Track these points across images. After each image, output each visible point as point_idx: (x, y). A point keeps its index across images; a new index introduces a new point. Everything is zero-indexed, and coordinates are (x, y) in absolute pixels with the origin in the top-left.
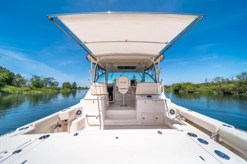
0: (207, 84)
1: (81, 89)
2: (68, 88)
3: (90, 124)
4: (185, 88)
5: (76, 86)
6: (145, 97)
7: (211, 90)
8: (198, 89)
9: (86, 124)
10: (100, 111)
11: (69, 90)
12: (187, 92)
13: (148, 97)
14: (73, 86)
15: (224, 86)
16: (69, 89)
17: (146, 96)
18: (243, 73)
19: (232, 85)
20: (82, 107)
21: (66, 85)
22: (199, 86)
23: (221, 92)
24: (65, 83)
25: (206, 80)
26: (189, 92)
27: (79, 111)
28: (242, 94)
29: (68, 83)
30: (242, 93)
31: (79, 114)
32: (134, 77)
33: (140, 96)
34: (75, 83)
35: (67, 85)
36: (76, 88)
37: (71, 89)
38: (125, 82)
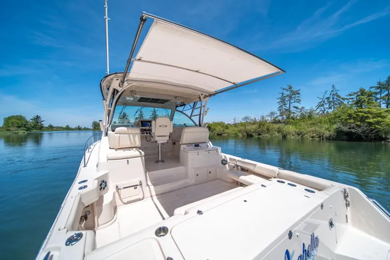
0: (235, 125)
1: (55, 129)
2: (19, 127)
3: (125, 201)
4: (215, 129)
5: (42, 123)
6: (192, 147)
7: (237, 132)
8: (226, 131)
11: (22, 132)
12: (216, 134)
14: (33, 125)
15: (248, 128)
16: (24, 130)
17: (194, 145)
18: (271, 113)
19: (254, 127)
21: (14, 120)
22: (229, 126)
23: (245, 134)
24: (10, 118)
25: (235, 120)
26: (218, 134)
28: (260, 136)
29: (20, 118)
30: (260, 134)
31: (104, 188)
32: (155, 112)
34: (38, 117)
35: (18, 121)
36: (41, 128)
37: (28, 129)
38: (166, 126)
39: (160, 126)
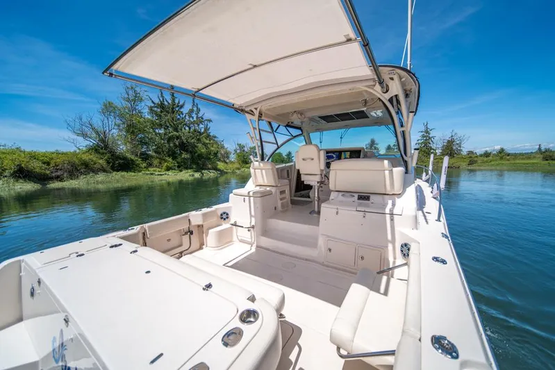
3: (240, 238)
6: (353, 199)
9: (235, 238)
10: (251, 216)
13: (359, 199)
17: (356, 196)
20: (230, 208)
27: (224, 213)
31: (225, 219)
33: (341, 194)
38: (313, 159)
39: (303, 159)
